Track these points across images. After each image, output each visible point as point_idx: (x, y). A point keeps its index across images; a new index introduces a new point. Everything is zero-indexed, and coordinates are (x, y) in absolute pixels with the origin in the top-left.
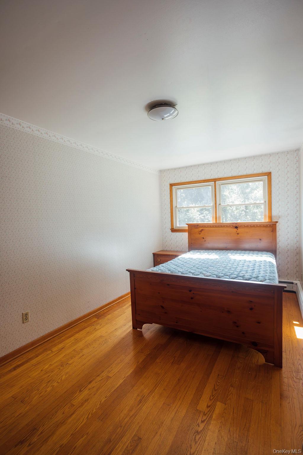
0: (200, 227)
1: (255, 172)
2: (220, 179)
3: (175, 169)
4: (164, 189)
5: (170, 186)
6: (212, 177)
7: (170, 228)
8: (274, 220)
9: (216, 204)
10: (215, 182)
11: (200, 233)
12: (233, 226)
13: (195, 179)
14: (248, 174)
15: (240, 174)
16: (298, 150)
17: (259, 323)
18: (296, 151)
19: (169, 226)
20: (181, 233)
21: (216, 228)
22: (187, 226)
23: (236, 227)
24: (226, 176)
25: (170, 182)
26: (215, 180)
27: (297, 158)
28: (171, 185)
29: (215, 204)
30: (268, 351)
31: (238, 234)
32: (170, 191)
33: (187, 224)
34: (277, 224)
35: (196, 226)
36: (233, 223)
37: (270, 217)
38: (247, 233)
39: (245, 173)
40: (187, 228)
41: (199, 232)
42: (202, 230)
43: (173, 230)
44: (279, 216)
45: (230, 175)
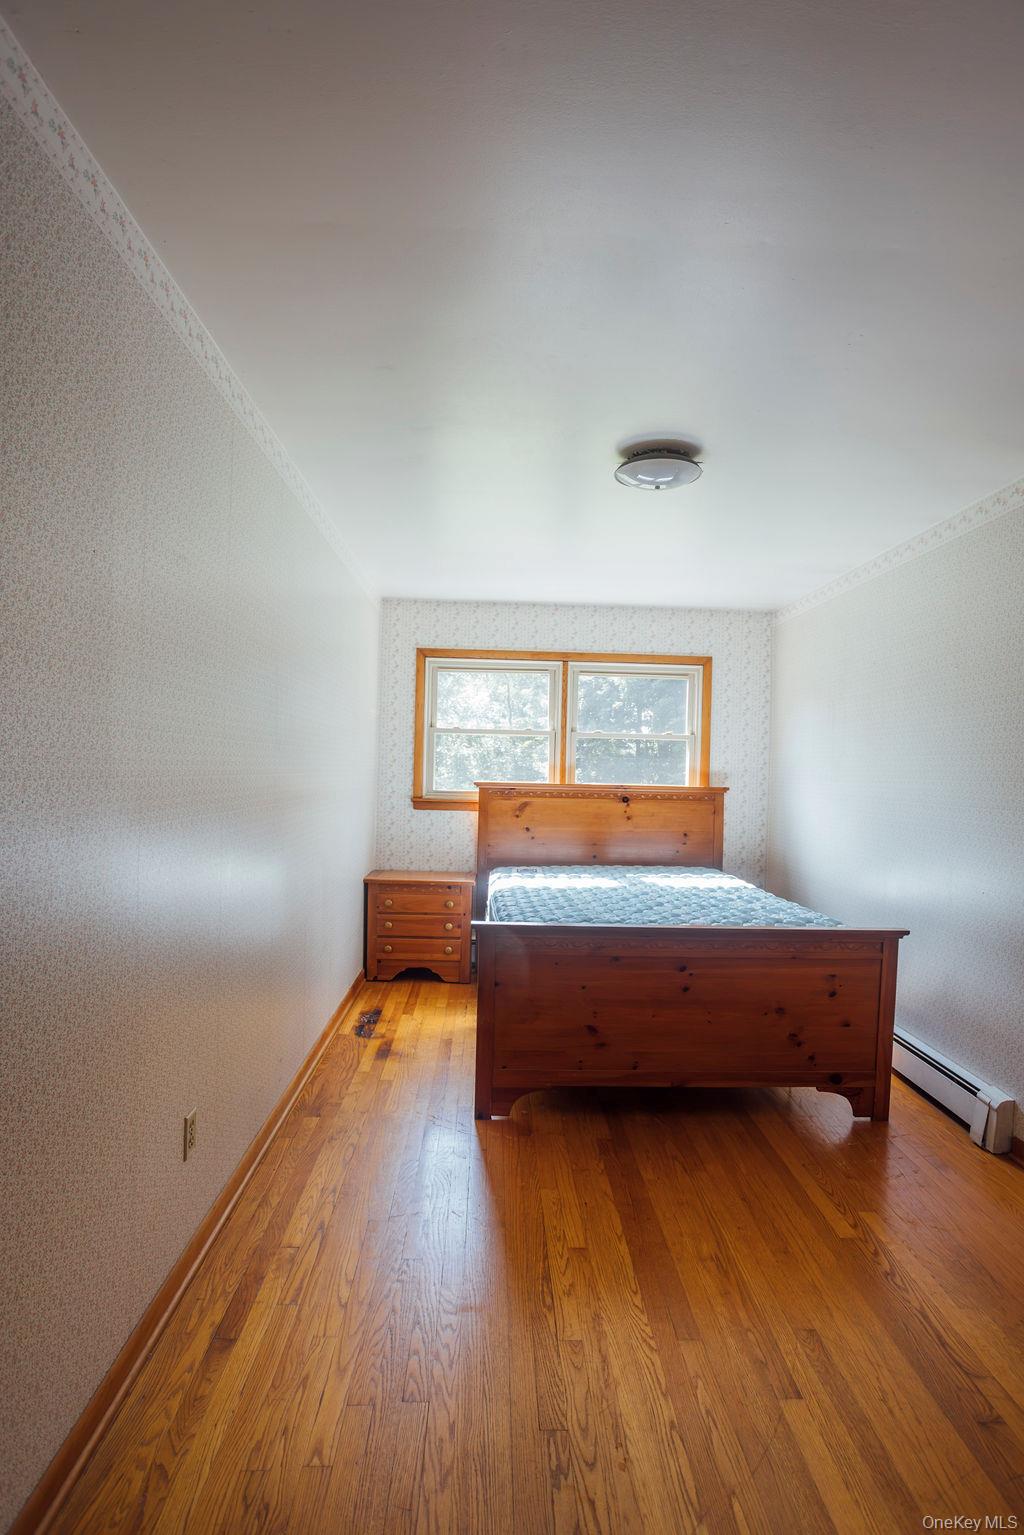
0: (520, 794)
1: (674, 651)
2: (581, 656)
3: (439, 603)
4: (396, 662)
5: (418, 656)
6: (558, 648)
7: (411, 793)
8: (715, 783)
9: (564, 727)
10: (565, 662)
11: (517, 813)
12: (615, 795)
13: (505, 645)
14: (655, 654)
15: (635, 650)
16: (770, 614)
17: (848, 1025)
18: (766, 614)
19: (406, 789)
20: (448, 813)
21: (567, 800)
22: (477, 790)
23: (625, 800)
24: (596, 649)
25: (417, 644)
26: (565, 658)
27: (768, 633)
28: (423, 654)
29: (562, 727)
30: (861, 1089)
31: (629, 818)
32: (418, 671)
33: (477, 784)
34: (727, 796)
35: (507, 792)
36: (617, 787)
37: (706, 775)
38: (653, 815)
39: (647, 650)
40: (476, 798)
41: (516, 810)
42: (525, 805)
43: (420, 803)
44: (725, 774)
45: (608, 649)
